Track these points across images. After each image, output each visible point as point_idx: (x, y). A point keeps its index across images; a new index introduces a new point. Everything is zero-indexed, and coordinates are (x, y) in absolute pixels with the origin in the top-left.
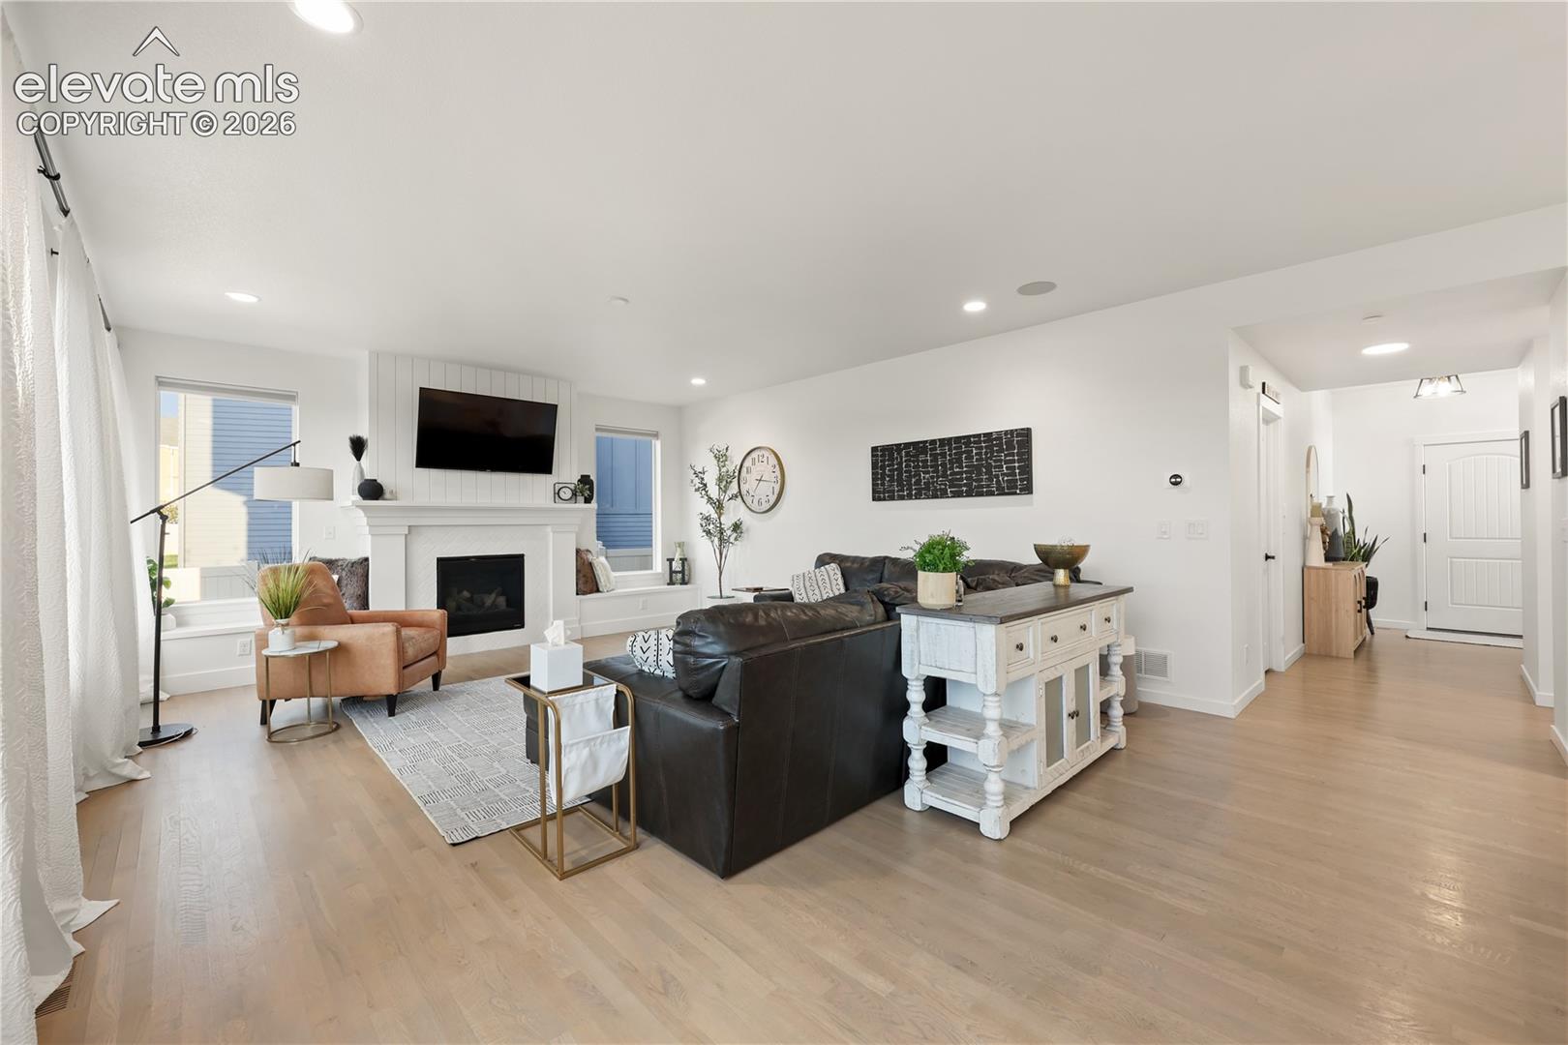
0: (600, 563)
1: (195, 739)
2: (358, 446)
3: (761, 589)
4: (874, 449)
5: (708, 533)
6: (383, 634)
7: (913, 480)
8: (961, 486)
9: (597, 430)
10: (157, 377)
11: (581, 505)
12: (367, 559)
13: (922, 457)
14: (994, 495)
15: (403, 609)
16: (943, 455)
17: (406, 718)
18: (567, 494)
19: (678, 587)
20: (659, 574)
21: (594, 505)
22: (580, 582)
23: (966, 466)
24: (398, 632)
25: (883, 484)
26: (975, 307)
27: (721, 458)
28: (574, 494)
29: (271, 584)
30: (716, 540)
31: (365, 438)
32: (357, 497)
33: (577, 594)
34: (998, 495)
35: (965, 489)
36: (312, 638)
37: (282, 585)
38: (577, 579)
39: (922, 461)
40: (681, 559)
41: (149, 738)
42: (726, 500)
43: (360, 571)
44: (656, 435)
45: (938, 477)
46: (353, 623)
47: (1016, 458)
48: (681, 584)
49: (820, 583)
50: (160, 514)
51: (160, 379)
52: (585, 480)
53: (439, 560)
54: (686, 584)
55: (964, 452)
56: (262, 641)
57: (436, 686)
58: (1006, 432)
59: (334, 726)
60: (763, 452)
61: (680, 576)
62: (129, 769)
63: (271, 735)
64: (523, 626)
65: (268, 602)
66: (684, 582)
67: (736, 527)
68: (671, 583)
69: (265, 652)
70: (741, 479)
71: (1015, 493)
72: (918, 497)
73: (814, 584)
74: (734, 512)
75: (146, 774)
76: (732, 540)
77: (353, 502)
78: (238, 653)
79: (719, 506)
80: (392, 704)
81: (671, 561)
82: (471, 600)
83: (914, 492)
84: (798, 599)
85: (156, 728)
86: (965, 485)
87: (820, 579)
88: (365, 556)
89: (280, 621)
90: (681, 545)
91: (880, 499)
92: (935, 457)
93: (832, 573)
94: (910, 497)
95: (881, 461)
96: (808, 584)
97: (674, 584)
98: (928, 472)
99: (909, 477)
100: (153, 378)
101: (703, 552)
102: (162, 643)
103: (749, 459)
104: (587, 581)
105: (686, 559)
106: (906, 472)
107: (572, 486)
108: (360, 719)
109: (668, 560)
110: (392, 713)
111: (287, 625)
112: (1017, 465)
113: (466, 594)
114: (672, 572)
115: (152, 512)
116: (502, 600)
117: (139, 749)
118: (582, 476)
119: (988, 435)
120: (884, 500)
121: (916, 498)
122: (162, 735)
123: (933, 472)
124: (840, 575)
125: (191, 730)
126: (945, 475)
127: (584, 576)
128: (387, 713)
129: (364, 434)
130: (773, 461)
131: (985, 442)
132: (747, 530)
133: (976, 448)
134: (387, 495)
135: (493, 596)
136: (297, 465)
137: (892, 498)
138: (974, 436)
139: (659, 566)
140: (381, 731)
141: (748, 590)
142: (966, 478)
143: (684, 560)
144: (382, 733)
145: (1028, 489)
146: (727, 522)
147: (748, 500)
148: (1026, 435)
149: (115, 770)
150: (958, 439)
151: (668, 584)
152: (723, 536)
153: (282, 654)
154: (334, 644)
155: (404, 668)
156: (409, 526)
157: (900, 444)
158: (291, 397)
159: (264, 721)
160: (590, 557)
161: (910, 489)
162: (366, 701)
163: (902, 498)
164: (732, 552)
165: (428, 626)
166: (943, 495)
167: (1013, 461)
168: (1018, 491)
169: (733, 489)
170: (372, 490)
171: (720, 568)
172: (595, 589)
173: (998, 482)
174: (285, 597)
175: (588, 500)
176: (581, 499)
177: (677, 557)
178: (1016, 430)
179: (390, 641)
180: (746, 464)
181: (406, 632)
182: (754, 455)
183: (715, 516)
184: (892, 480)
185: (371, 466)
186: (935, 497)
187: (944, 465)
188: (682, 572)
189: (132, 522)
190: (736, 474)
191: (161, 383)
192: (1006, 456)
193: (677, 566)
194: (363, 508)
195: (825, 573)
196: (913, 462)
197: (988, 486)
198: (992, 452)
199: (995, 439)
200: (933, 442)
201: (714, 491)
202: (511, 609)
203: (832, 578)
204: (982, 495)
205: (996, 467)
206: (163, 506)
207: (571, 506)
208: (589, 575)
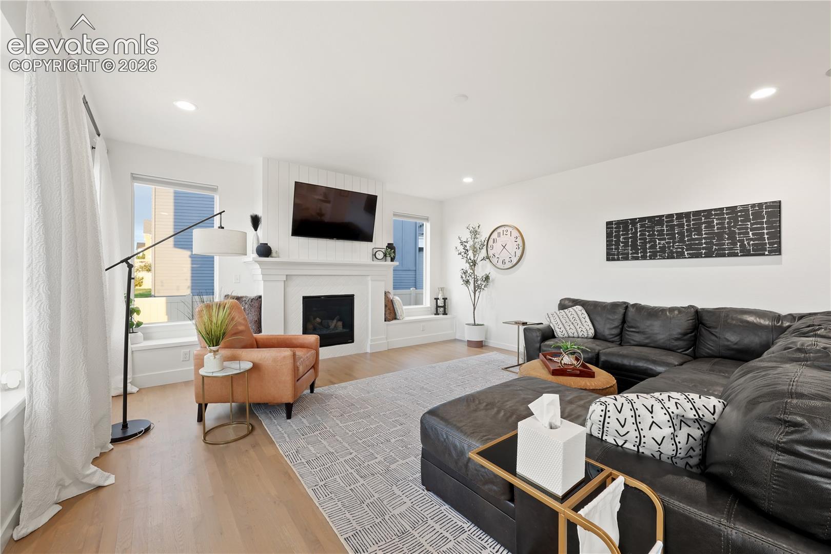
0: (397, 300)
1: (152, 433)
2: (256, 221)
3: (527, 323)
4: (609, 224)
5: (467, 282)
6: (284, 357)
7: (648, 245)
8: (700, 249)
9: (394, 215)
10: (132, 174)
11: (389, 263)
12: (260, 297)
13: (657, 228)
14: (738, 256)
15: (283, 334)
16: (681, 226)
17: (300, 421)
18: (380, 255)
19: (441, 316)
20: (428, 308)
21: (396, 263)
22: (387, 313)
23: (705, 234)
24: (294, 355)
25: (617, 249)
26: (763, 93)
27: (475, 233)
28: (385, 255)
29: (206, 318)
30: (472, 287)
31: (260, 216)
32: (255, 255)
33: (385, 321)
34: (741, 256)
35: (704, 251)
36: (233, 358)
37: (214, 320)
38: (385, 311)
39: (657, 231)
40: (443, 299)
41: (119, 434)
42: (478, 261)
43: (256, 305)
44: (427, 219)
45: (674, 243)
46: (258, 348)
47: (765, 226)
48: (443, 314)
49: (572, 321)
50: (128, 263)
51: (134, 175)
52: (390, 246)
53: (304, 298)
54: (447, 314)
55: (704, 223)
56: (200, 363)
57: (312, 391)
58: (753, 206)
59: (250, 428)
60: (507, 228)
61: (442, 309)
62: (98, 476)
63: (206, 434)
64: (353, 342)
65: (204, 333)
66: (445, 313)
67: (487, 278)
68: (437, 314)
69: (202, 372)
70: (489, 246)
71: (764, 255)
72: (653, 257)
73: (568, 320)
74: (483, 269)
75: (111, 480)
76: (483, 287)
77: (253, 258)
78: (182, 360)
79: (474, 263)
80: (289, 410)
81: (437, 299)
82: (321, 324)
83: (648, 254)
84: (559, 332)
85: (125, 425)
86: (704, 248)
87: (571, 317)
88: (260, 294)
89: (212, 348)
90: (442, 289)
91: (613, 260)
92: (672, 228)
93: (580, 313)
94: (644, 257)
95: (615, 232)
96: (564, 322)
97: (438, 314)
98: (664, 239)
99: (645, 243)
100: (130, 174)
101: (460, 296)
103: (495, 234)
104: (391, 313)
105: (446, 299)
106: (640, 239)
107: (383, 250)
108: (267, 420)
109: (435, 299)
110: (289, 417)
111: (217, 351)
112: (765, 231)
113: (318, 320)
114: (437, 307)
115: (122, 262)
116: (340, 324)
117: (111, 446)
118: (388, 244)
119: (732, 210)
120: (618, 260)
121: (651, 259)
122: (130, 432)
123: (668, 239)
124: (586, 315)
125: (150, 426)
126: (682, 240)
127: (389, 309)
128: (285, 415)
129: (259, 213)
130: (515, 233)
131: (727, 214)
132: (493, 280)
133: (717, 219)
134: (274, 254)
135: (335, 321)
136: (223, 228)
137: (626, 259)
138: (715, 210)
139: (428, 302)
141: (516, 323)
142: (705, 243)
143: (445, 299)
145: (778, 251)
146: (480, 271)
147: (494, 260)
148: (775, 208)
150: (697, 213)
151: (435, 314)
152: (479, 284)
153: (214, 375)
154: (249, 365)
155: (298, 380)
156: (287, 275)
157: (636, 219)
158: (215, 190)
159: (201, 418)
160: (391, 297)
161: (645, 252)
162: (271, 406)
163: (637, 258)
164: (483, 295)
165: (307, 347)
166: (680, 255)
167: (763, 228)
168: (767, 253)
169: (483, 253)
170: (265, 251)
171: (474, 305)
172: (392, 315)
173: (742, 246)
174: (216, 331)
175: (392, 260)
176: (389, 259)
177: (440, 297)
178: (766, 203)
179: (289, 362)
180: (493, 237)
181: (300, 352)
182: (500, 230)
183: (470, 271)
184: (626, 244)
185: (263, 235)
186: (671, 257)
187: (681, 234)
188: (444, 307)
189: (106, 270)
190: (485, 243)
191: (135, 178)
192: (752, 224)
193: (440, 303)
194: (260, 263)
195: (574, 313)
196: (649, 231)
197: (730, 249)
198: (736, 221)
199: (740, 211)
200: (671, 216)
201: (470, 254)
202: (345, 330)
203: (581, 317)
204: (725, 256)
205: (739, 234)
206: (129, 258)
207: (383, 263)
208: (392, 308)
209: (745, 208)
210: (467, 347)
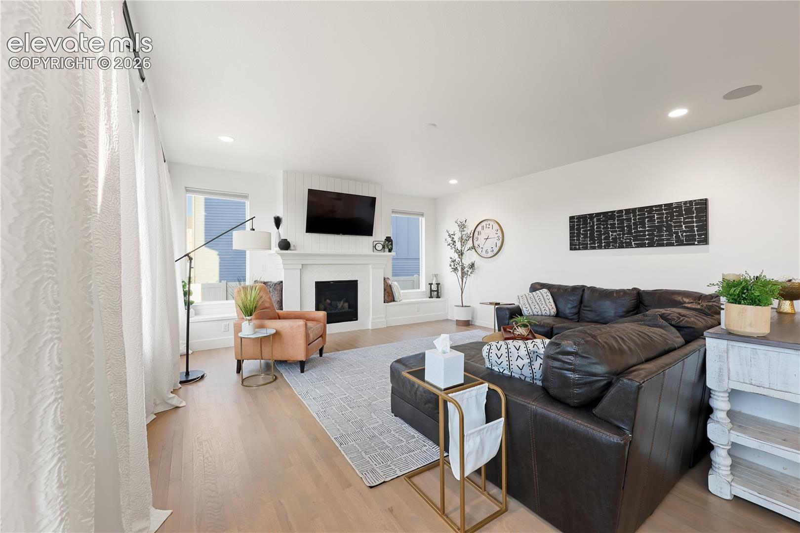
0: (395, 285)
1: (206, 379)
2: (278, 222)
3: (499, 303)
4: (571, 218)
5: (455, 269)
6: (299, 326)
7: (603, 237)
8: (644, 240)
9: (393, 212)
10: (186, 187)
11: (387, 253)
12: (282, 282)
13: (610, 222)
14: (674, 245)
15: (299, 310)
16: (629, 220)
17: (311, 374)
18: (379, 247)
19: (435, 299)
20: (423, 292)
21: (393, 253)
22: (386, 296)
23: (648, 227)
24: (306, 325)
25: (578, 240)
26: (678, 113)
27: (462, 226)
28: (384, 247)
29: (243, 295)
30: (459, 273)
31: (281, 217)
32: (278, 249)
33: (384, 302)
34: (677, 245)
35: (647, 242)
36: (262, 327)
37: (249, 298)
38: (384, 294)
39: (610, 224)
40: (436, 284)
41: (184, 379)
42: (465, 250)
43: (279, 288)
44: (422, 215)
45: (624, 234)
46: (279, 319)
47: (695, 220)
48: (437, 298)
49: (538, 301)
50: (189, 257)
51: (187, 188)
52: (388, 239)
53: (317, 283)
54: (440, 298)
55: (647, 217)
56: (238, 328)
57: (321, 355)
58: (685, 203)
59: (274, 378)
60: (489, 222)
61: (436, 293)
62: (175, 401)
63: (243, 380)
64: (357, 320)
65: (241, 305)
66: (438, 297)
67: (472, 266)
68: (431, 297)
69: (240, 335)
70: (475, 238)
71: (694, 244)
72: (607, 247)
73: (534, 301)
74: (470, 257)
75: (183, 404)
76: (469, 273)
77: (276, 251)
78: (223, 330)
79: (461, 254)
80: (302, 366)
81: (431, 284)
82: (330, 304)
83: (603, 245)
84: (525, 311)
85: (187, 373)
86: (647, 239)
87: (537, 299)
88: (281, 280)
89: (247, 318)
90: (436, 276)
91: (575, 249)
92: (621, 222)
93: (545, 295)
94: (600, 247)
95: (577, 225)
96: (530, 302)
97: (432, 298)
98: (616, 231)
99: (600, 235)
100: (184, 188)
101: (450, 281)
102: (190, 324)
103: (480, 226)
104: (389, 296)
105: (439, 284)
106: (597, 231)
107: (382, 243)
108: (287, 374)
109: (429, 284)
110: (302, 371)
111: (251, 320)
112: (695, 224)
113: (328, 301)
114: (431, 291)
115: (185, 256)
116: (346, 305)
117: (180, 385)
118: (387, 237)
119: (669, 206)
120: (579, 249)
121: (605, 248)
122: (190, 378)
123: (619, 231)
124: (550, 297)
125: (203, 375)
126: (630, 233)
127: (388, 292)
128: (299, 370)
129: (281, 215)
130: (496, 227)
131: (665, 210)
132: (478, 268)
133: (657, 214)
134: (292, 247)
135: (342, 302)
136: (254, 230)
137: (586, 248)
138: (656, 206)
139: (424, 287)
140: (299, 383)
141: (491, 304)
142: (648, 235)
143: (438, 284)
144: (301, 385)
145: (705, 241)
146: (467, 261)
147: (479, 250)
148: (703, 205)
149: (169, 402)
150: (641, 209)
151: (430, 298)
152: (465, 271)
153: (249, 336)
154: (274, 331)
155: (309, 345)
156: (302, 264)
157: (593, 214)
158: (246, 197)
159: (239, 369)
160: (390, 282)
161: (600, 243)
162: (289, 363)
163: (594, 248)
164: (470, 280)
165: (317, 321)
166: (629, 245)
167: (693, 222)
168: (696, 243)
169: (470, 244)
170: (285, 245)
171: (462, 289)
172: (391, 298)
173: (678, 237)
174: (250, 306)
175: (390, 251)
176: (387, 250)
177: (434, 282)
178: (695, 201)
179: (303, 329)
180: (478, 230)
181: (310, 324)
182: (484, 224)
183: (458, 260)
184: (585, 236)
185: (284, 232)
186: (621, 247)
187: (629, 227)
188: (437, 291)
189: (176, 261)
190: (471, 235)
191: (187, 190)
192: (685, 219)
193: (434, 287)
194: (281, 255)
195: (540, 295)
196: (603, 225)
197: (668, 240)
198: (672, 216)
199: (675, 208)
200: (620, 211)
201: (458, 245)
202: (350, 310)
203: (546, 298)
204: (663, 246)
205: (675, 227)
206: (190, 253)
207: (382, 253)
208: (390, 292)
209: (679, 205)
210: (455, 325)
